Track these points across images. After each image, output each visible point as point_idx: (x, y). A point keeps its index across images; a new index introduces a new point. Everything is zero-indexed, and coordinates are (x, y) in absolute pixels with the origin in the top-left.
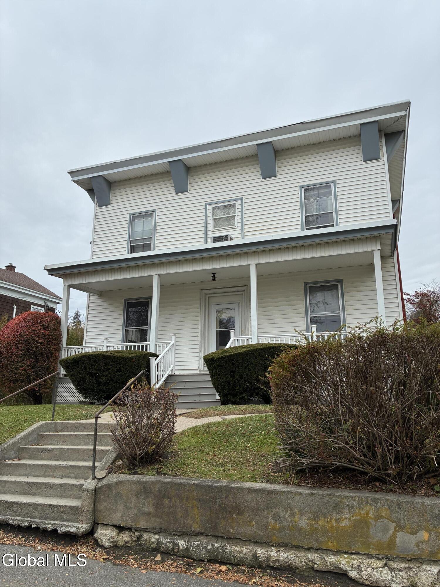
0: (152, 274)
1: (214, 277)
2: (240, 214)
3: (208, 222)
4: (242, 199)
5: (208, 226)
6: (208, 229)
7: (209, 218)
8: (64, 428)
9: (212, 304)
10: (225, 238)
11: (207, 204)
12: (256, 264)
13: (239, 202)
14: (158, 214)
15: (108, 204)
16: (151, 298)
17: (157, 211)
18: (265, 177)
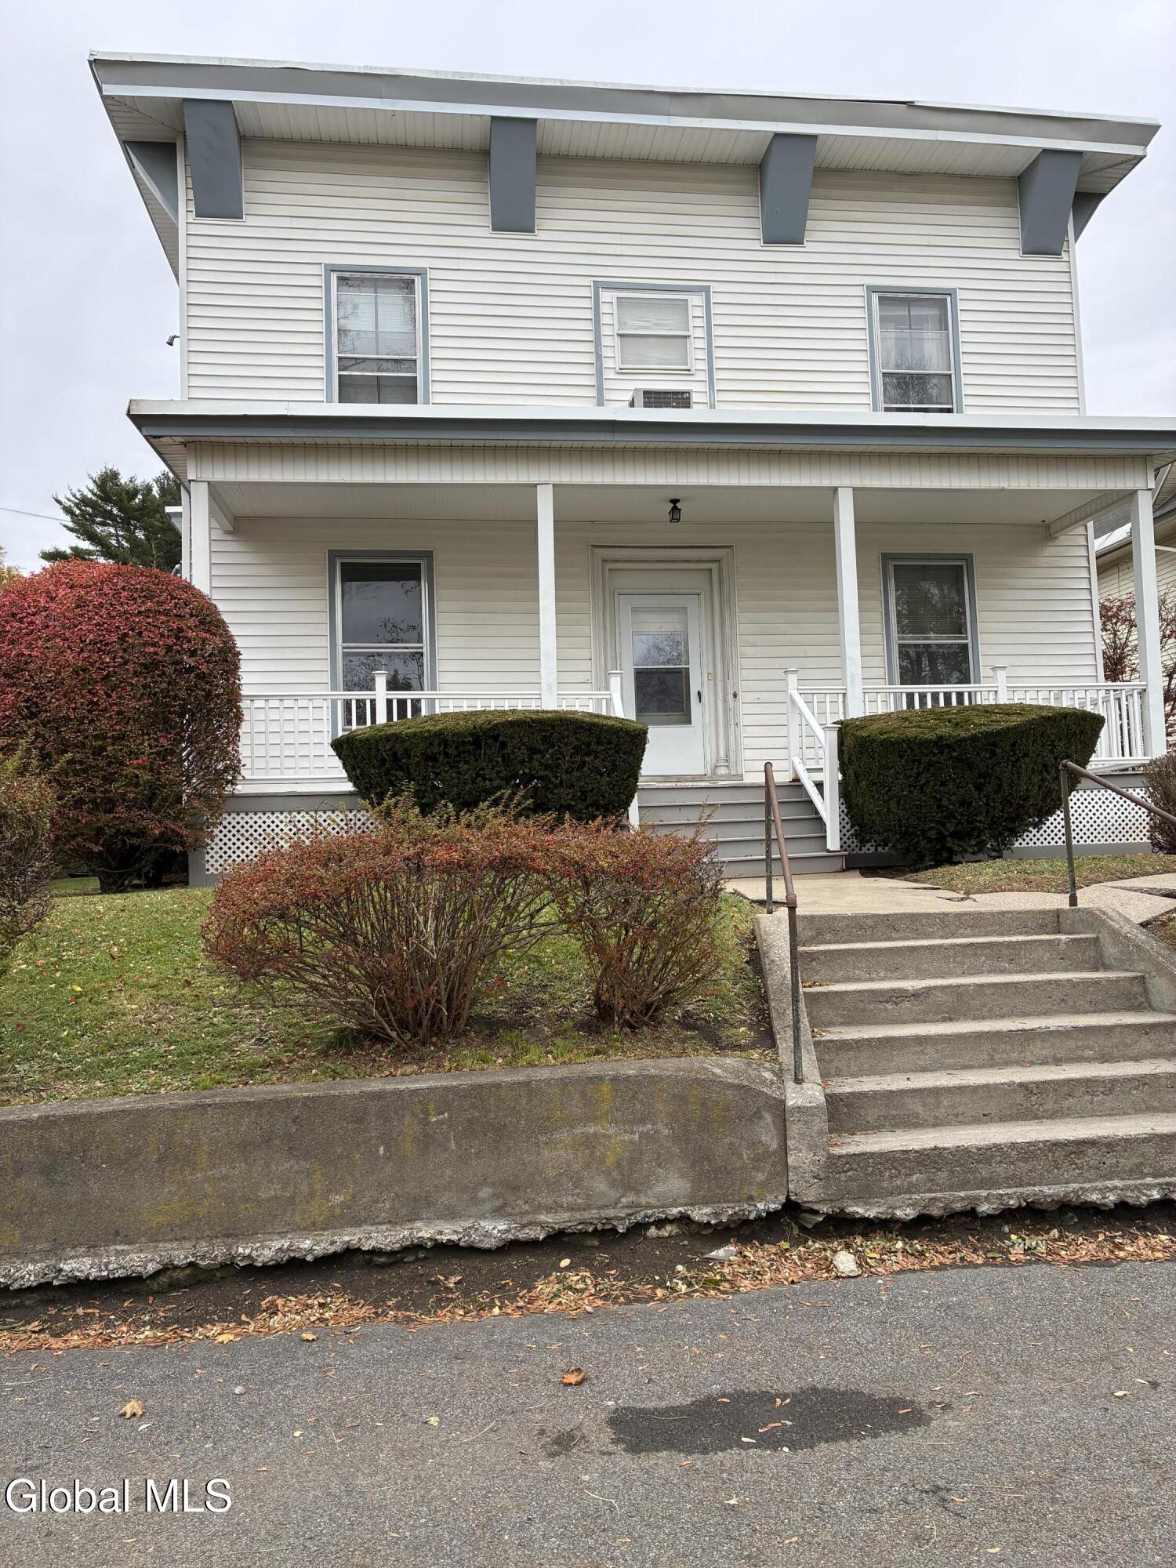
0: (533, 478)
1: (675, 510)
2: (701, 333)
3: (606, 341)
4: (707, 289)
5: (606, 352)
6: (607, 363)
7: (605, 330)
9: (621, 591)
10: (681, 399)
11: (599, 286)
12: (854, 489)
13: (696, 300)
14: (432, 285)
15: (237, 215)
16: (428, 555)
17: (431, 274)
18: (772, 238)
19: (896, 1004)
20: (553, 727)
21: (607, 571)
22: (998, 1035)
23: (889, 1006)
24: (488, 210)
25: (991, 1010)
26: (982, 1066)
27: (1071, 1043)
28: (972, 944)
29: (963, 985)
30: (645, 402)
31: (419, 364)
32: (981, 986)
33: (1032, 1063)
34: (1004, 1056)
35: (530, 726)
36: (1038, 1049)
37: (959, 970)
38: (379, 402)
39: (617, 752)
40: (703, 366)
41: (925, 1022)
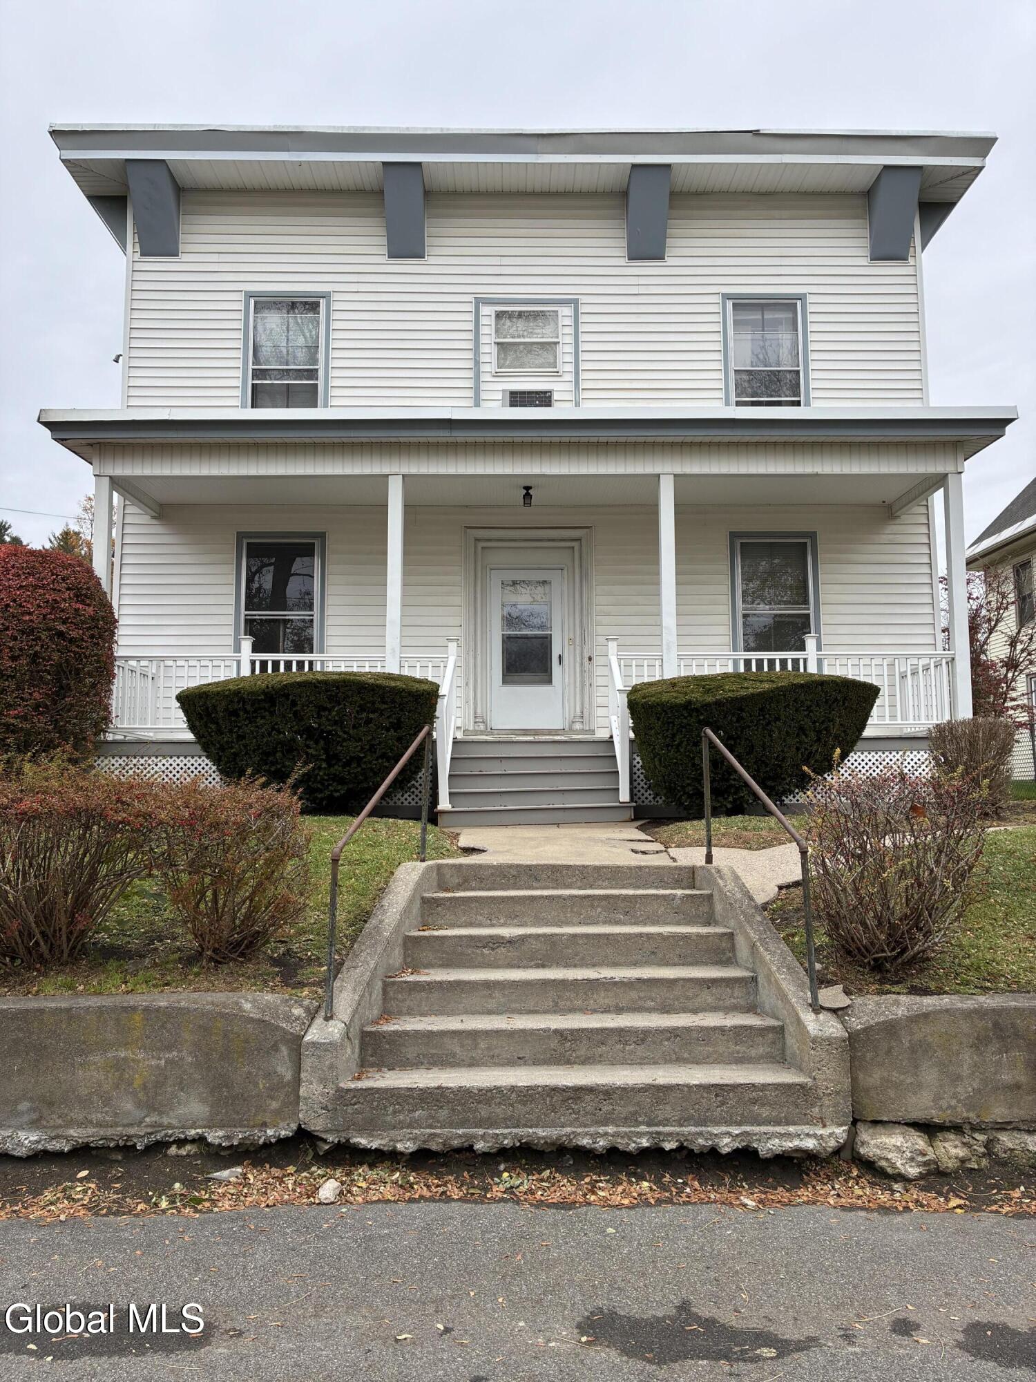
0: (385, 470)
1: (527, 496)
2: (570, 339)
3: (484, 349)
4: (575, 302)
5: (483, 358)
6: (484, 368)
7: (483, 339)
8: (466, 881)
9: (493, 567)
10: (544, 399)
11: (479, 302)
12: (675, 475)
13: (566, 311)
14: (335, 306)
15: (174, 253)
16: (322, 536)
17: (335, 297)
18: (636, 254)
19: (493, 949)
20: (338, 688)
21: (479, 549)
22: (563, 983)
23: (486, 951)
24: (384, 241)
25: (583, 959)
26: (546, 1012)
27: (633, 994)
28: (589, 896)
29: (557, 935)
30: (511, 401)
31: (321, 373)
32: (575, 936)
33: (594, 1011)
34: (568, 1003)
35: (316, 687)
36: (602, 998)
37: (575, 920)
38: (287, 407)
39: (402, 710)
40: (570, 368)
41: (519, 967)
